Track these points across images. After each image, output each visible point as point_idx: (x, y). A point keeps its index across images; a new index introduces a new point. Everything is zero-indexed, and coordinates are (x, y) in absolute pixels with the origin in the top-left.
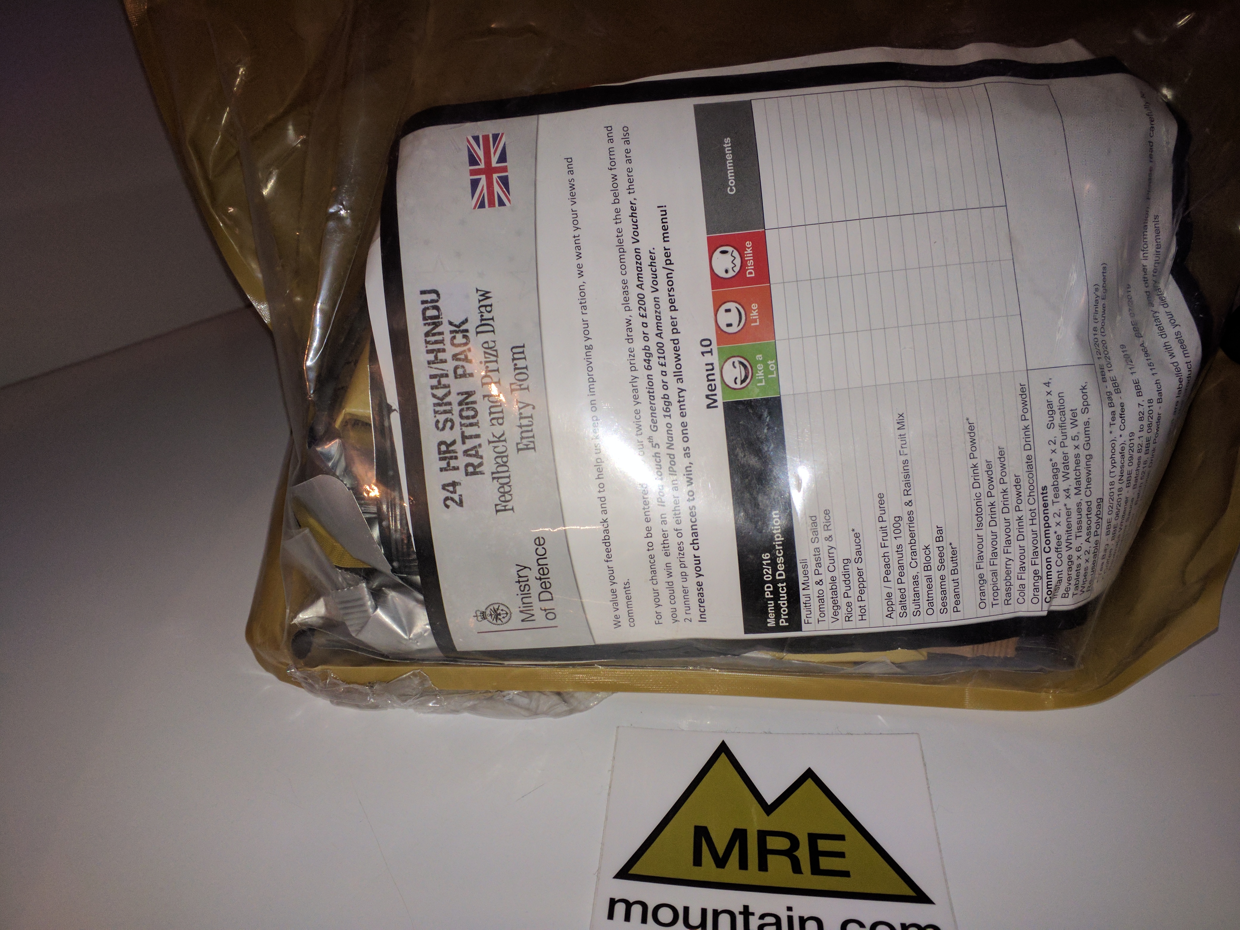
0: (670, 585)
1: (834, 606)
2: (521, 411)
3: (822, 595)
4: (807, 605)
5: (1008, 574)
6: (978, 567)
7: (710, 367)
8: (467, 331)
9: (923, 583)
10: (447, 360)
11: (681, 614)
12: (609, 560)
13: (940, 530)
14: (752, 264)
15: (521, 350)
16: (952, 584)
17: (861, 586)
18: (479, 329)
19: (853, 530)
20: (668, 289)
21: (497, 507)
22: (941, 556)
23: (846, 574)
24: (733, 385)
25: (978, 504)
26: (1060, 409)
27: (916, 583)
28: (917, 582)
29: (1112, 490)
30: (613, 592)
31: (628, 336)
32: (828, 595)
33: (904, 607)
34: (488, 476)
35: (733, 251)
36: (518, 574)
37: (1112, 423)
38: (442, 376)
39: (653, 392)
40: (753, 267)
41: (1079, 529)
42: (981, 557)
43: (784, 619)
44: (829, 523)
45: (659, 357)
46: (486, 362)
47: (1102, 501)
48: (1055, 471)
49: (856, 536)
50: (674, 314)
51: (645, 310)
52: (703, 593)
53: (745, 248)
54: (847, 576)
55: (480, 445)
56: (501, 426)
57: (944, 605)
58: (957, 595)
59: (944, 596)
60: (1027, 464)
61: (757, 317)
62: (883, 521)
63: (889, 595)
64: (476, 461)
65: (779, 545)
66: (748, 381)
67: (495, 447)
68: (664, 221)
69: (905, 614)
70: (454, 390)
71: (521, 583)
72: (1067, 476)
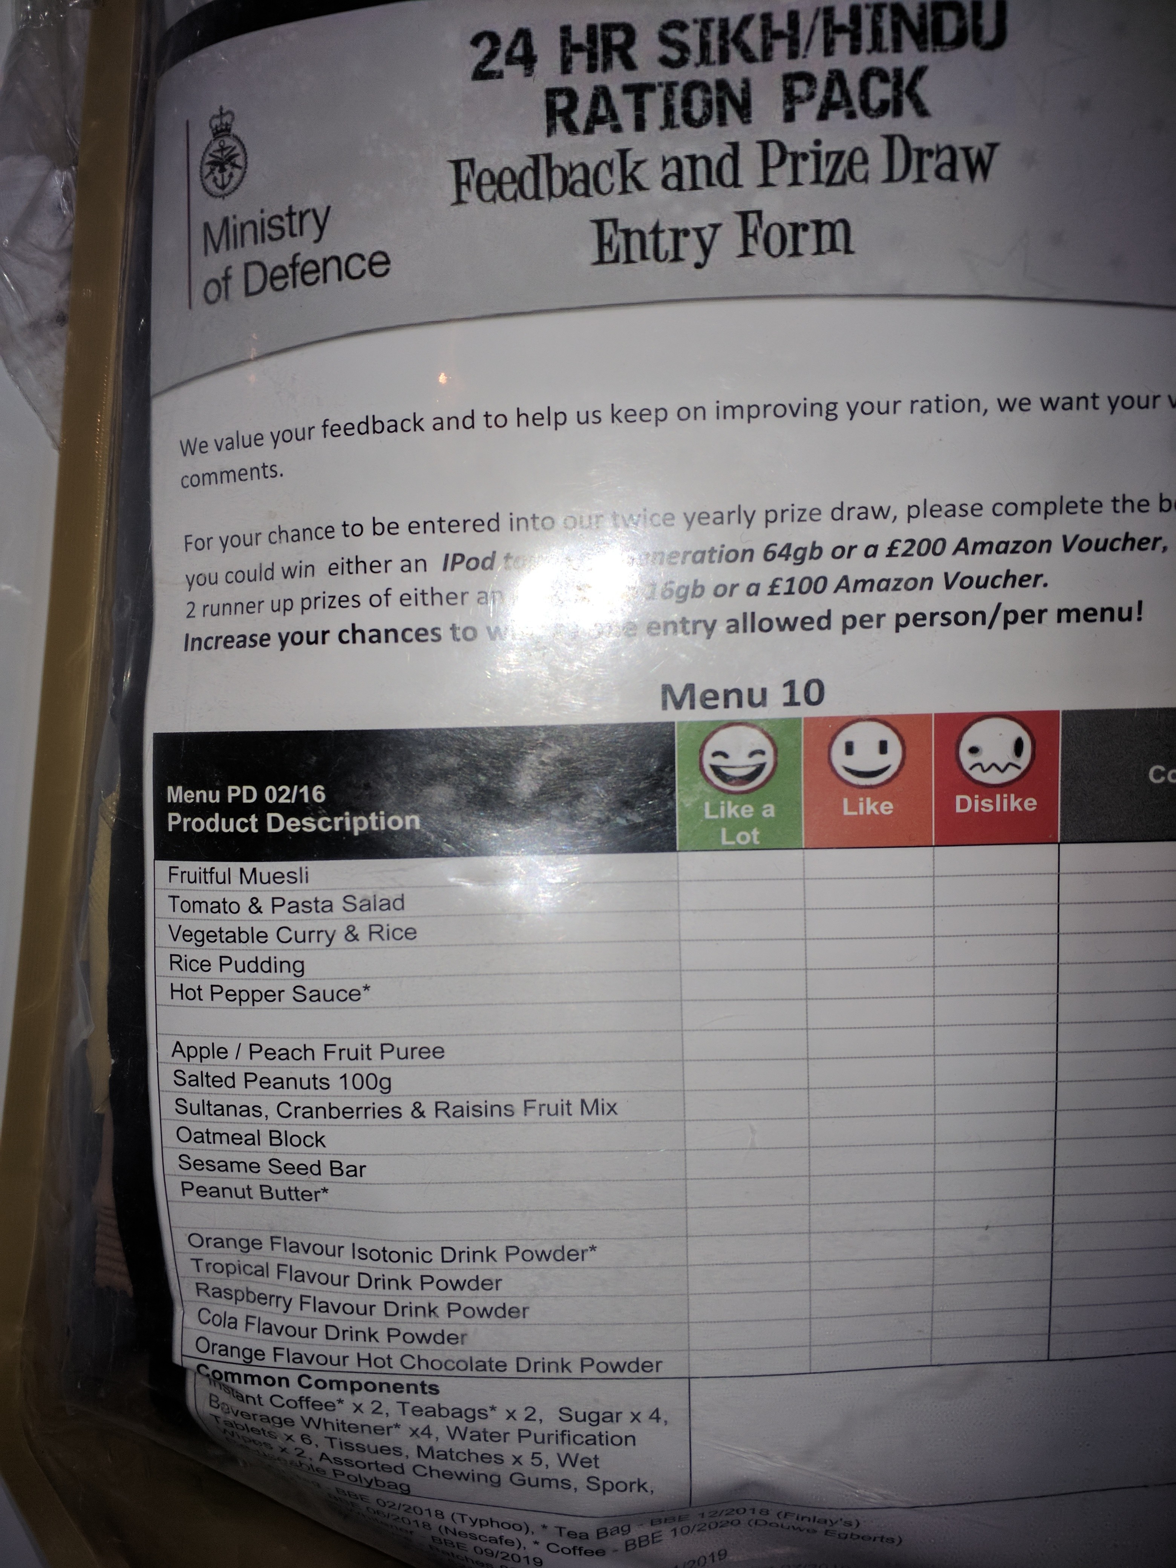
0: (266, 573)
1: (203, 932)
2: (693, 235)
3: (227, 910)
4: (208, 875)
5: (261, 1298)
6: (275, 1240)
7: (757, 699)
8: (898, 112)
9: (245, 1126)
10: (831, 58)
11: (204, 595)
12: (328, 429)
13: (356, 1171)
14: (983, 810)
15: (840, 243)
16: (240, 1185)
17: (244, 996)
18: (898, 144)
19: (366, 988)
20: (949, 613)
21: (467, 163)
22: (301, 1169)
23: (272, 966)
24: (710, 748)
25: (408, 1256)
26: (600, 1435)
27: (246, 1111)
28: (246, 1113)
29: (426, 1513)
30: (257, 440)
31: (849, 509)
32: (227, 922)
33: (194, 1081)
34: (541, 144)
35: (1019, 768)
36: (308, 211)
37: (564, 1532)
38: (794, 42)
39: (711, 562)
40: (977, 810)
41: (349, 1446)
42: (295, 1247)
43: (182, 821)
44: (385, 937)
45: (791, 580)
46: (817, 155)
47: (402, 1493)
48: (470, 1413)
49: (353, 993)
50: (889, 622)
51: (905, 554)
52: (244, 646)
53: (1022, 795)
54: (266, 967)
55: (617, 129)
56: (660, 182)
57: (197, 1164)
58: (217, 1192)
59: (217, 1166)
60: (486, 1360)
61: (861, 813)
62: (382, 1052)
63: (222, 1053)
64: (580, 117)
65: (342, 824)
66: (718, 782)
67: (610, 166)
68: (1108, 613)
69: (181, 1082)
70: (757, 72)
71: (287, 219)
72: (458, 1436)
